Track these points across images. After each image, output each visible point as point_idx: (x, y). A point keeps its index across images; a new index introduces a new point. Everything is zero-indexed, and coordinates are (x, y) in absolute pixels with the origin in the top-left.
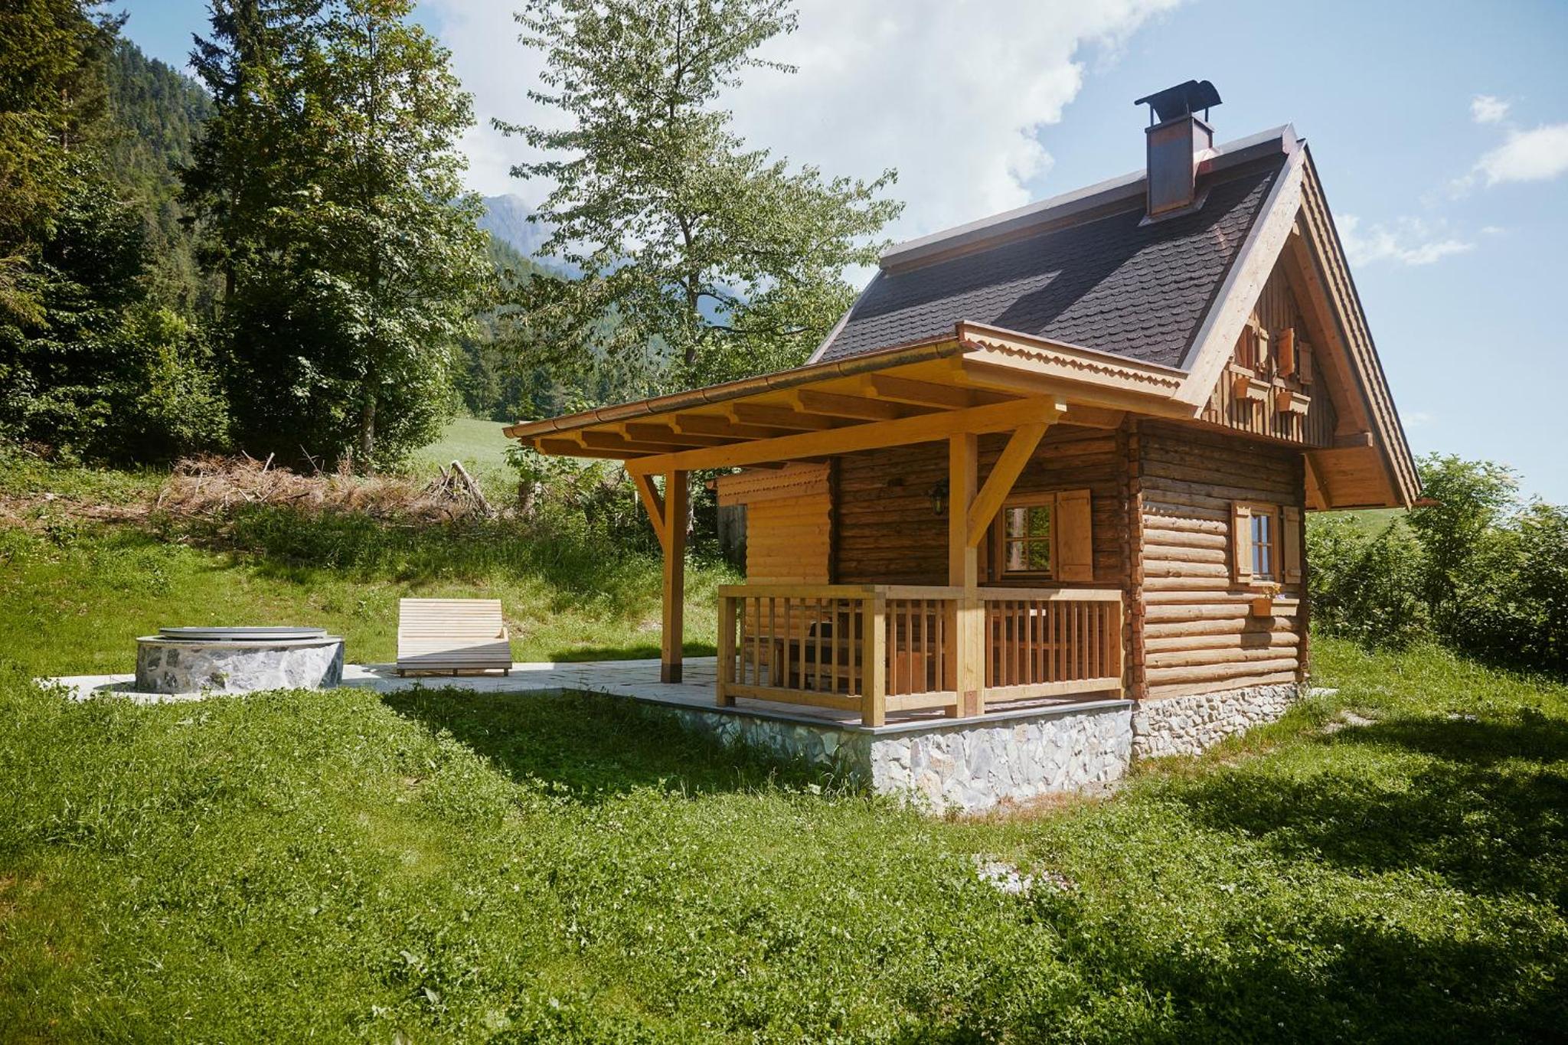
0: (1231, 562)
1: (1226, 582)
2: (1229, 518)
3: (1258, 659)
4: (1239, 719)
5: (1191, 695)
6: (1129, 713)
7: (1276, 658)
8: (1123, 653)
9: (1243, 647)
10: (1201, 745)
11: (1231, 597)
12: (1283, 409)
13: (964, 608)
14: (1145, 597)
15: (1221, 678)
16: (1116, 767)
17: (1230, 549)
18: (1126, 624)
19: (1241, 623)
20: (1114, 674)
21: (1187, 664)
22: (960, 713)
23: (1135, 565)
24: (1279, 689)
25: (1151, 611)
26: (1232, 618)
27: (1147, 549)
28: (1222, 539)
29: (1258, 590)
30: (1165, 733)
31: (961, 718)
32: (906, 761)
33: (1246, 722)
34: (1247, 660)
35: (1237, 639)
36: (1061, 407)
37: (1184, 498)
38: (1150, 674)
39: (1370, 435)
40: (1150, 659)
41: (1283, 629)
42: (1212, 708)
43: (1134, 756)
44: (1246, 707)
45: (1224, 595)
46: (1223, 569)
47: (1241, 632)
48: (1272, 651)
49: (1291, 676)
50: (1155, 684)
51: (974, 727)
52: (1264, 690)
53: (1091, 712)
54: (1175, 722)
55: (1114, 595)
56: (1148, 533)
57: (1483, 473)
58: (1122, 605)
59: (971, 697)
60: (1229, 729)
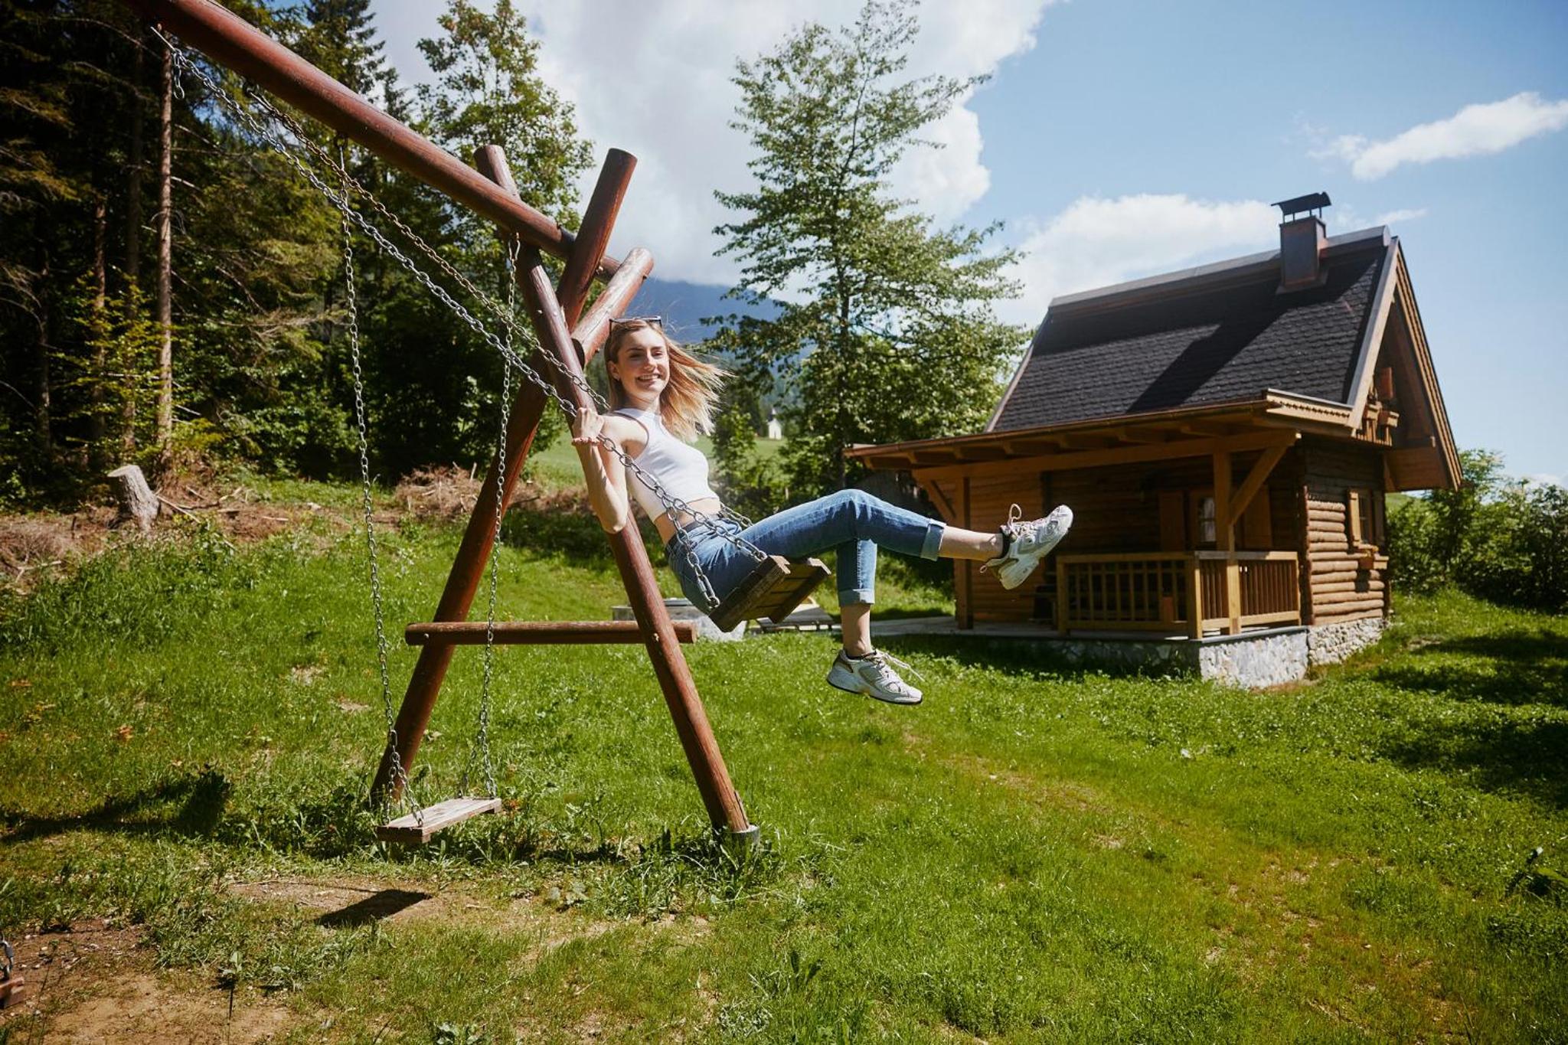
0: (1348, 531)
1: (1345, 546)
2: (1346, 501)
3: (1363, 600)
4: (1357, 641)
5: (1333, 623)
6: (1304, 635)
7: (1373, 599)
8: (1299, 594)
9: (1357, 590)
10: (1340, 657)
11: (1350, 556)
12: (1383, 423)
13: (1230, 565)
14: (1311, 556)
15: (1346, 613)
16: (1302, 671)
17: (1347, 522)
18: (1300, 575)
19: (1354, 574)
20: (1295, 609)
21: (1330, 602)
22: (1231, 631)
23: (1306, 534)
24: (1375, 620)
25: (1315, 566)
26: (1349, 571)
27: (1311, 524)
28: (1342, 516)
29: (1362, 551)
30: (1323, 648)
31: (1232, 636)
32: (1213, 661)
33: (1361, 643)
34: (1359, 600)
35: (1352, 585)
36: (1299, 436)
37: (1323, 489)
38: (1316, 609)
39: (1433, 438)
40: (1315, 598)
41: (1375, 579)
42: (1344, 633)
43: (1310, 663)
44: (1360, 633)
45: (1344, 554)
46: (1343, 537)
47: (1355, 581)
48: (1371, 594)
49: (1379, 612)
50: (1317, 615)
51: (1239, 640)
52: (1368, 621)
53: (1289, 633)
54: (1327, 641)
55: (1292, 556)
56: (1311, 513)
57: (1478, 458)
58: (1297, 563)
59: (1235, 621)
60: (1354, 648)
